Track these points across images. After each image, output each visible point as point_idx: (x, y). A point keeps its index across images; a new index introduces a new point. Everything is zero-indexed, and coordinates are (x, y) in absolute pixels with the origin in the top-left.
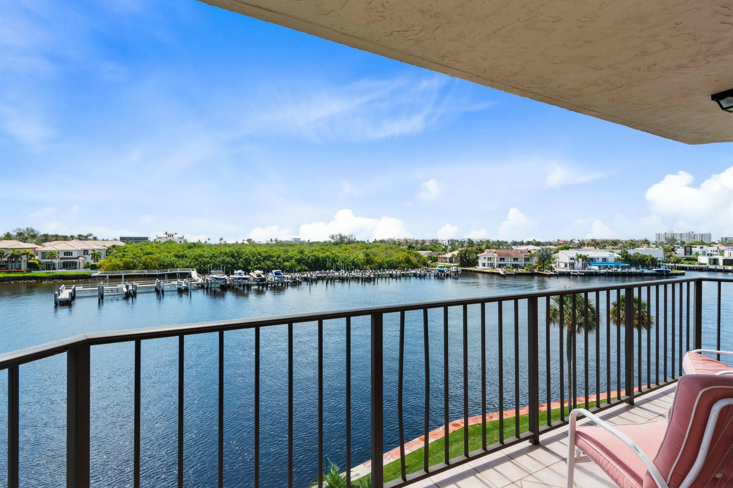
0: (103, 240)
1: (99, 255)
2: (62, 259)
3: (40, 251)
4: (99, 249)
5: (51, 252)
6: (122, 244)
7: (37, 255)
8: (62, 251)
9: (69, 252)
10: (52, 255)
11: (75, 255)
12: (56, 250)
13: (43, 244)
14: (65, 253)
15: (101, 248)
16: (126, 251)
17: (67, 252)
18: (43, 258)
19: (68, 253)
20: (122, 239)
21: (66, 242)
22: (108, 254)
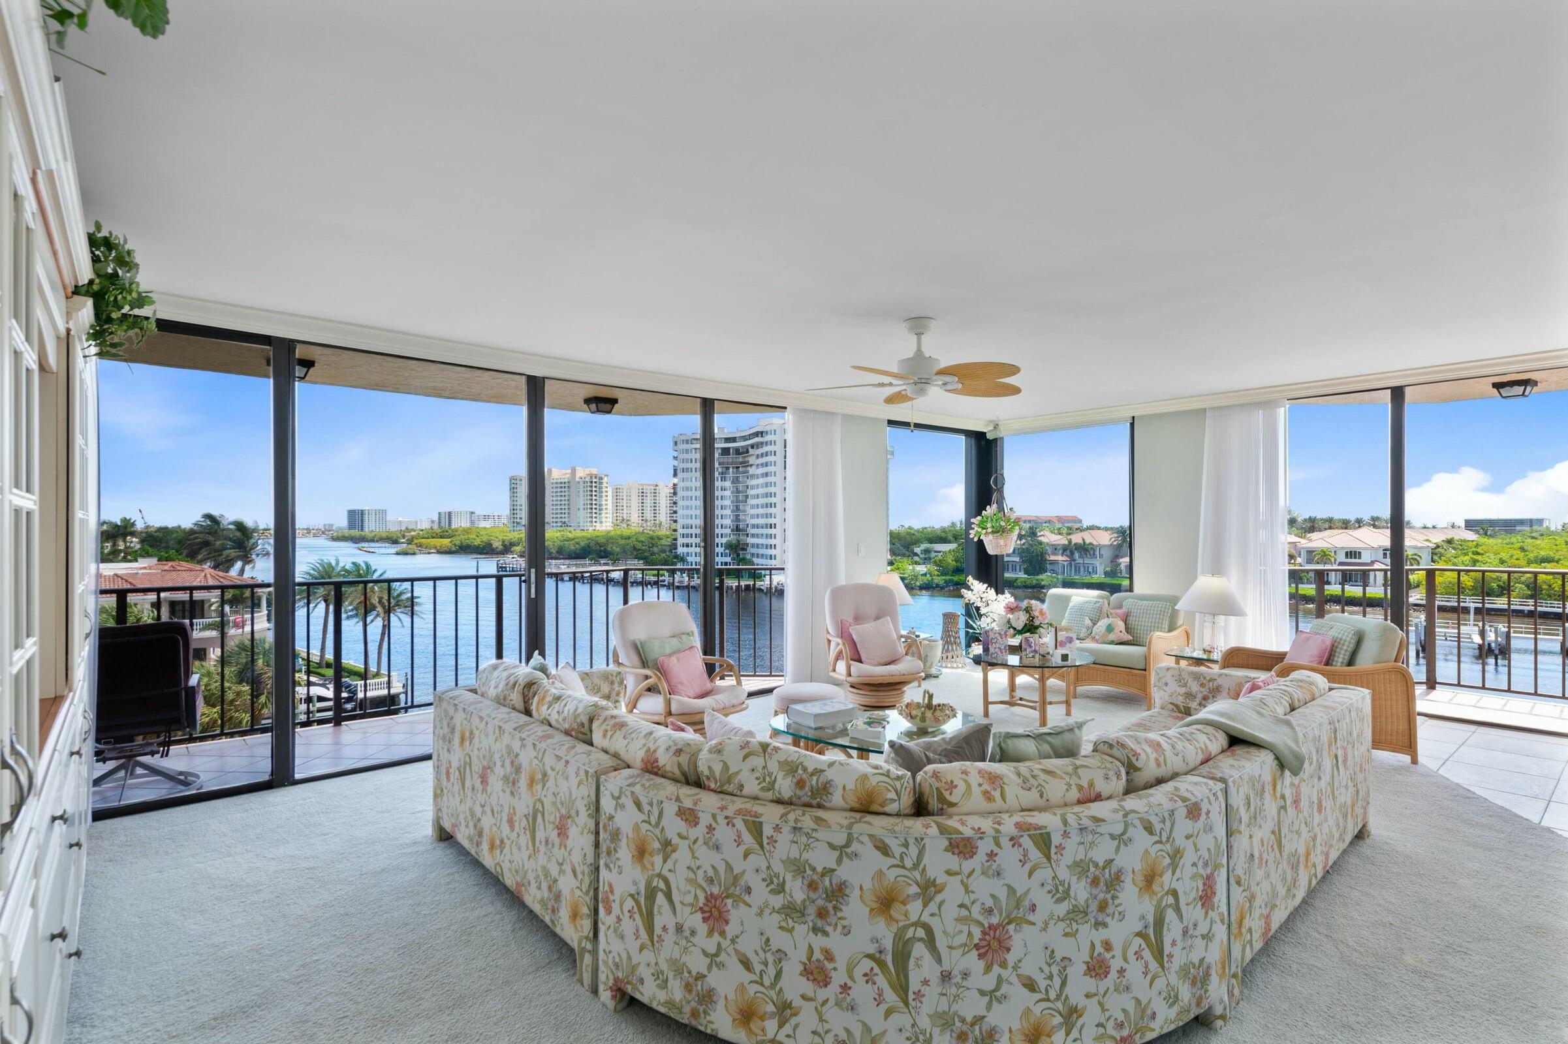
0: (1425, 528)
1: (1416, 559)
2: (1341, 564)
3: (1303, 548)
4: (1415, 547)
5: (1323, 551)
6: (1470, 536)
7: (1300, 556)
8: (1342, 548)
9: (1355, 552)
10: (1324, 556)
11: (1366, 557)
12: (1330, 546)
13: (1308, 535)
14: (1347, 553)
15: (1420, 545)
16: (1482, 552)
17: (1351, 552)
18: (1309, 561)
19: (1352, 554)
20: (1470, 525)
21: (1350, 532)
22: (1436, 558)
